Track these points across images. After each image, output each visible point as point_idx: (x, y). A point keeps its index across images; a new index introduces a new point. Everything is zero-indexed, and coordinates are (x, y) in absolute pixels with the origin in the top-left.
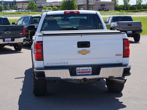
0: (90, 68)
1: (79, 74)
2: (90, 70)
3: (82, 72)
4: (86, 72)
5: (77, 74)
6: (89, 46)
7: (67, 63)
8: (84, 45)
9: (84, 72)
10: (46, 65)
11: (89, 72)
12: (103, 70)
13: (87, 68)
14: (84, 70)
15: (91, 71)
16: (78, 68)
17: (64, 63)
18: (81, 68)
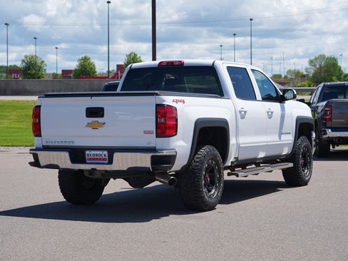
0: (106, 153)
1: (89, 161)
2: (105, 155)
3: (94, 159)
4: (100, 159)
5: (88, 161)
6: (102, 116)
7: (73, 142)
8: (95, 113)
9: (97, 159)
10: (45, 144)
11: (104, 159)
12: (117, 156)
13: (101, 152)
14: (97, 155)
15: (107, 157)
16: (87, 152)
17: (69, 142)
18: (92, 152)
